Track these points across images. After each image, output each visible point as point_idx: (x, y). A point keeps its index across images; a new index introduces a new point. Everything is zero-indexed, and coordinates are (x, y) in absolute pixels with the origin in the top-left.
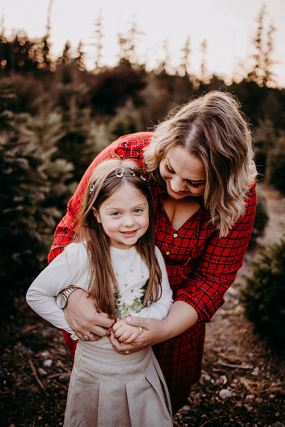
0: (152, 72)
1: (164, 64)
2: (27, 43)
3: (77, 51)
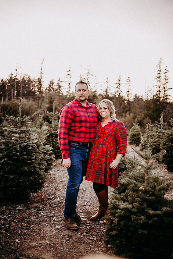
0: (100, 95)
1: (107, 91)
2: (29, 81)
3: (57, 85)
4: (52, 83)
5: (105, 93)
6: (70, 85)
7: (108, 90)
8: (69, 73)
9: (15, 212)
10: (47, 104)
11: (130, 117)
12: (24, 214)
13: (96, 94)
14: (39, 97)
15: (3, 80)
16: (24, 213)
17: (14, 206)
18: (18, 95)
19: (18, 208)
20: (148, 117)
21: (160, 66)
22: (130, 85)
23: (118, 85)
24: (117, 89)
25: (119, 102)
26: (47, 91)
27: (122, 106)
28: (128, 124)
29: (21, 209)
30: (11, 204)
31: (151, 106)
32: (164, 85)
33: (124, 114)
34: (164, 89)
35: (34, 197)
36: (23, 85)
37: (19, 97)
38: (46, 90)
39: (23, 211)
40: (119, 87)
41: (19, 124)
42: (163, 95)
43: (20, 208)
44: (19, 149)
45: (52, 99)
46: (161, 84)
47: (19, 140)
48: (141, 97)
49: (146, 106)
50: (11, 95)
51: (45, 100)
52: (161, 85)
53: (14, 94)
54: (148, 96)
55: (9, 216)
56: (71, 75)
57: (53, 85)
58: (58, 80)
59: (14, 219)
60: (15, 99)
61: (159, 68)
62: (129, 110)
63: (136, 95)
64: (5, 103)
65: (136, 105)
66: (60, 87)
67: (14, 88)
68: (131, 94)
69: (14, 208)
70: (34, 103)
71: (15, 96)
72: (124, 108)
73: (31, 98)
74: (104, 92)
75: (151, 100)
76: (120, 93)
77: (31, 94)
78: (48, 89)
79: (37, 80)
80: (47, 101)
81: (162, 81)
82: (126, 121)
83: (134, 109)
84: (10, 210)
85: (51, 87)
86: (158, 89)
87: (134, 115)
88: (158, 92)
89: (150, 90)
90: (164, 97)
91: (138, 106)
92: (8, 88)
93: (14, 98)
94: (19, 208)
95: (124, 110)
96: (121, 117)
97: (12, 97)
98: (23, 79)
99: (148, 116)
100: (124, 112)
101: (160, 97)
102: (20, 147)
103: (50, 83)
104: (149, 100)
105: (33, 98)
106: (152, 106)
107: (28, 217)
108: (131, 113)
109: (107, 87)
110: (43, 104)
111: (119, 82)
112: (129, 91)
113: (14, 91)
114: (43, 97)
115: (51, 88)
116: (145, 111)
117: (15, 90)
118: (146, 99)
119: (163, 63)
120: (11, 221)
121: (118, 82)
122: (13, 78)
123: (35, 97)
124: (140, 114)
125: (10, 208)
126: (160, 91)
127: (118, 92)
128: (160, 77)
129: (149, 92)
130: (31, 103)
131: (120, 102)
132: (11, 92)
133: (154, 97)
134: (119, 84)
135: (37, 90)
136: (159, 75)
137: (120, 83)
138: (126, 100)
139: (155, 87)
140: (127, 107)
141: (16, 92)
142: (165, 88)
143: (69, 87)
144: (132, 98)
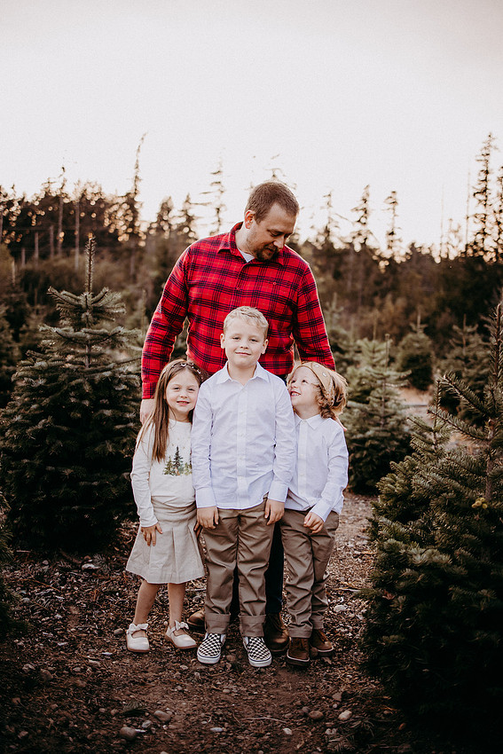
0: (307, 243)
1: (327, 231)
2: (100, 201)
3: (183, 213)
4: (166, 208)
5: (322, 239)
6: (221, 215)
7: (333, 229)
8: (217, 178)
9: (77, 578)
10: (154, 269)
11: (396, 309)
12: (104, 582)
13: (294, 242)
14: (130, 251)
15: (25, 200)
16: (104, 580)
17: (75, 561)
18: (69, 242)
19: (86, 566)
20: (448, 310)
21: (487, 157)
22: (397, 213)
23: (362, 213)
24: (359, 227)
25: (365, 263)
26: (152, 232)
27: (373, 277)
28: (391, 328)
29: (97, 570)
30: (64, 554)
31: (460, 277)
32: (498, 215)
33: (377, 300)
34: (496, 228)
35: (131, 533)
36: (83, 215)
37: (73, 251)
38: (150, 228)
39: (102, 573)
40: (363, 220)
41: (88, 314)
42: (495, 245)
43: (92, 566)
44: (87, 388)
45: (169, 255)
46: (489, 211)
47: (87, 364)
48: (427, 251)
49: (444, 276)
50: (48, 242)
51: (146, 257)
52: (488, 213)
53: (56, 241)
54: (450, 247)
55: (60, 589)
56: (222, 183)
57: (171, 214)
58: (185, 199)
59: (77, 598)
60: (59, 255)
61: (483, 163)
62: (395, 289)
63: (413, 245)
64: (30, 266)
65: (413, 272)
66: (190, 219)
67: (58, 222)
68: (400, 240)
69: (76, 564)
70: (114, 267)
71: (60, 246)
72: (377, 283)
73: (105, 252)
74: (319, 234)
75: (457, 258)
76: (365, 239)
77: (107, 240)
78: (155, 226)
79: (125, 199)
80: (154, 260)
81: (492, 202)
82: (383, 320)
83: (408, 286)
84: (63, 570)
85: (166, 221)
86: (479, 227)
87: (409, 304)
88: (480, 237)
89: (455, 228)
90: (496, 250)
91: (418, 276)
92: (40, 223)
93: (56, 253)
94: (89, 565)
95: (377, 288)
96: (368, 308)
97: (52, 249)
98: (83, 196)
99: (450, 306)
100: (380, 294)
101: (486, 249)
102: (91, 382)
103: (162, 208)
104: (452, 258)
105: (111, 252)
106: (462, 276)
107: (118, 591)
108: (399, 296)
109: (330, 220)
110: (143, 268)
111: (364, 206)
112: (392, 233)
113: (56, 233)
114: (142, 250)
115: (163, 223)
116: (438, 290)
117: (60, 230)
118: (444, 256)
119: (496, 148)
120: (67, 604)
121: (360, 204)
122: (54, 195)
123: (118, 249)
124: (426, 299)
125: (62, 564)
126: (485, 234)
127: (359, 234)
128: (485, 191)
129: (452, 236)
130: (107, 268)
131: (368, 264)
132: (49, 235)
133: (467, 249)
134: (366, 212)
135: (124, 228)
136: (483, 185)
137: (368, 209)
138: (384, 259)
139: (471, 219)
140: (386, 279)
141: (62, 235)
142: (499, 223)
143: (217, 219)
144: (403, 253)
